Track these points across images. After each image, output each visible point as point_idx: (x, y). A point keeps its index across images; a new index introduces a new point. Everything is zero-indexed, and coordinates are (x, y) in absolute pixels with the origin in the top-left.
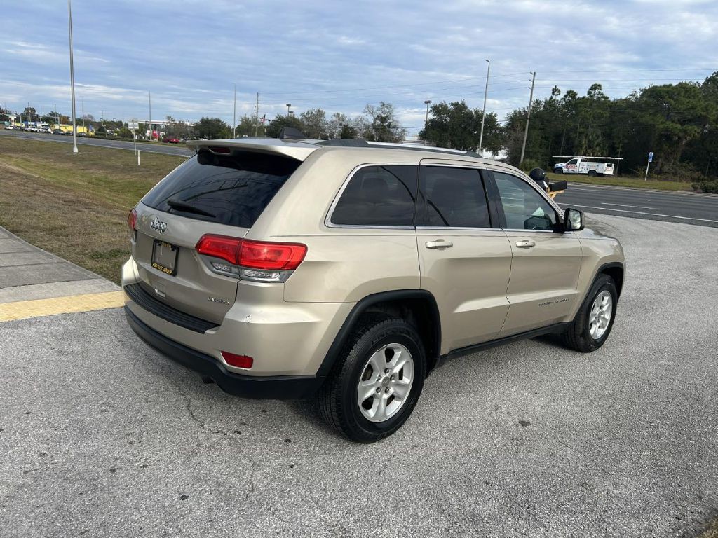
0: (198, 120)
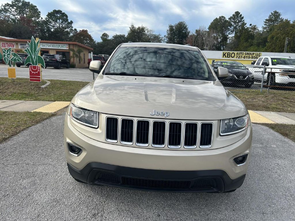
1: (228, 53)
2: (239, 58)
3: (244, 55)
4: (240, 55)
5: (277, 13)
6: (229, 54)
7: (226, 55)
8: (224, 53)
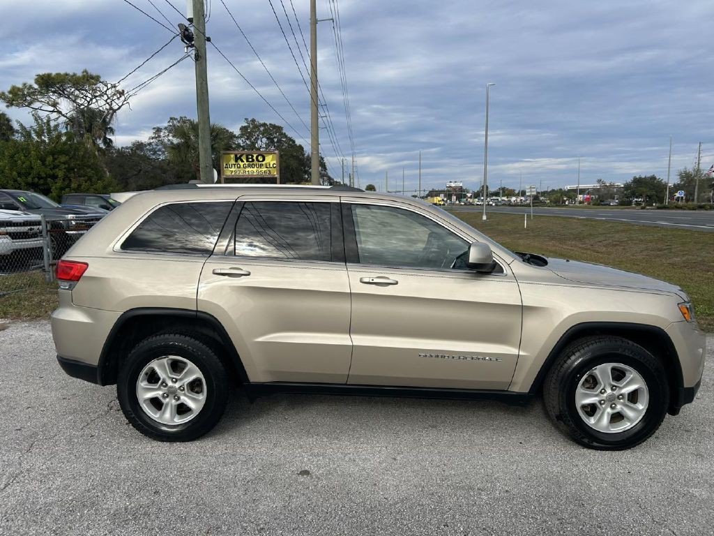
0: (630, 180)
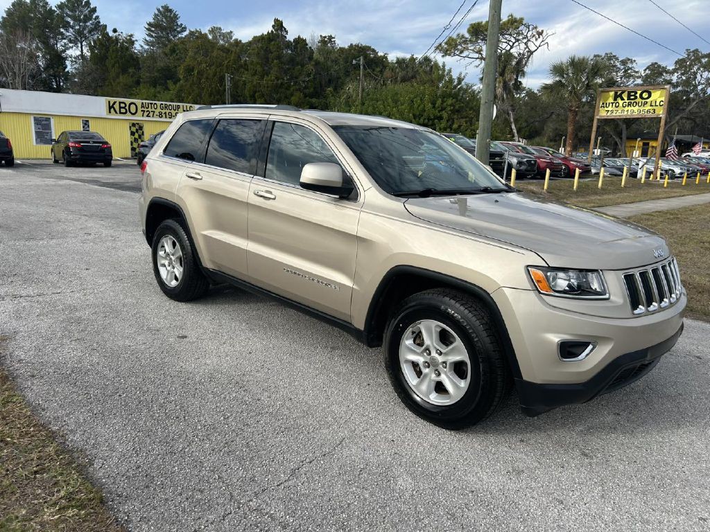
1: (120, 103)
2: (147, 116)
3: (159, 110)
4: (149, 109)
5: (171, 11)
6: (123, 105)
7: (117, 106)
8: (109, 102)
